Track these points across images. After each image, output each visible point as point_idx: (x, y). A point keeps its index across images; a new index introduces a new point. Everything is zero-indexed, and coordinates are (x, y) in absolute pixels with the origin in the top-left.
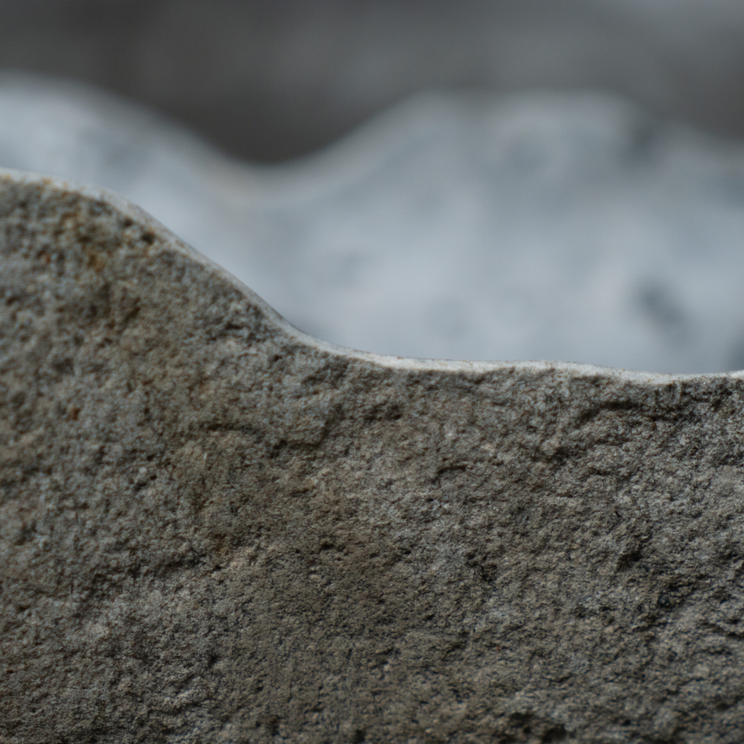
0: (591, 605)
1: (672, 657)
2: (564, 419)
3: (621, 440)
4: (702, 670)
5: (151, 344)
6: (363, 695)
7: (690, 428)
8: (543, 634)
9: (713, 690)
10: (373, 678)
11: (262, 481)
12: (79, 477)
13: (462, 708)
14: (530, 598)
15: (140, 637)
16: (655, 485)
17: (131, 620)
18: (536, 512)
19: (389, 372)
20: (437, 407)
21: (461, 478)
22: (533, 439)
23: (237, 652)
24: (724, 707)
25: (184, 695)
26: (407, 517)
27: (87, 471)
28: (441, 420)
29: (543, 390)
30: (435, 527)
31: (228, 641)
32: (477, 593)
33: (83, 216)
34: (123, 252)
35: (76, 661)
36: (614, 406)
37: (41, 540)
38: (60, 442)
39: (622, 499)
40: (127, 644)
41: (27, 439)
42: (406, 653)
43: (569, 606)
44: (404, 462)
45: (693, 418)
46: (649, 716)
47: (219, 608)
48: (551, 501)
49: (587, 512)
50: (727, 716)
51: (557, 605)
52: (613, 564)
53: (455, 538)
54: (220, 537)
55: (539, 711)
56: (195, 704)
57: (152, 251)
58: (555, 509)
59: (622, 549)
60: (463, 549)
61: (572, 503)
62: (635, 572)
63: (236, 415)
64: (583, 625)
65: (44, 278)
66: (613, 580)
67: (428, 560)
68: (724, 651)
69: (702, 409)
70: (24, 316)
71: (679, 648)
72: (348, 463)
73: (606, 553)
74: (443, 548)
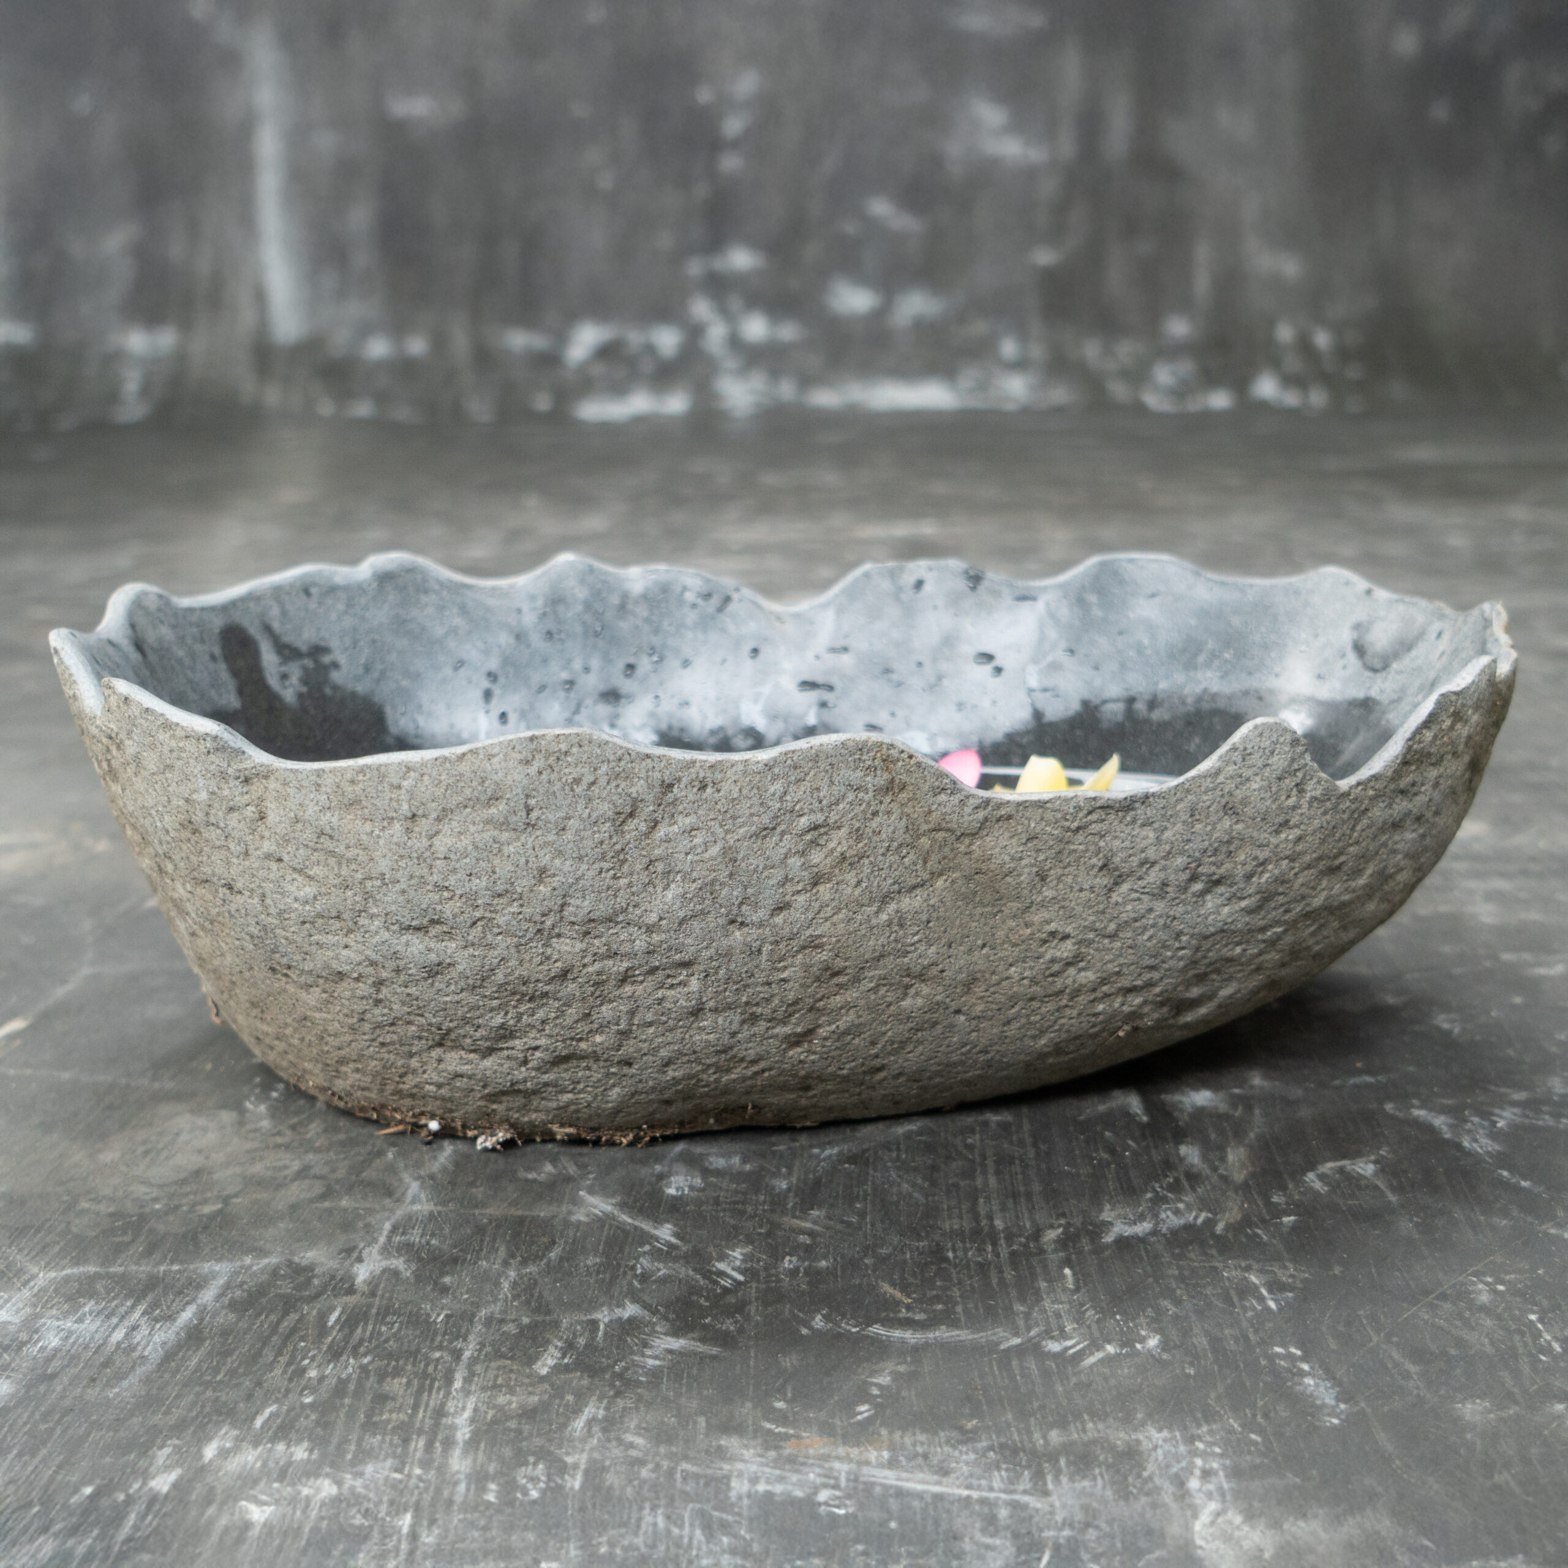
0: (1086, 886)
1: (1117, 904)
2: (1081, 815)
3: (1103, 821)
4: (1129, 907)
5: (909, 800)
6: (987, 929)
7: (1132, 813)
8: (1064, 899)
9: (1133, 915)
10: (991, 922)
11: (952, 850)
12: (880, 858)
13: (1029, 931)
14: (1061, 886)
15: (900, 918)
16: (1116, 837)
17: (897, 912)
18: (1066, 852)
19: (1008, 802)
20: (1027, 814)
21: (1035, 842)
22: (1067, 824)
23: (938, 918)
24: (1136, 920)
25: (916, 938)
26: (1013, 859)
27: (883, 855)
28: (1029, 819)
29: (1073, 804)
30: (1024, 862)
31: (935, 915)
32: (1039, 886)
33: (884, 751)
34: (900, 764)
35: (875, 931)
36: (1101, 808)
37: (864, 885)
38: (873, 844)
39: (1102, 844)
40: (896, 921)
41: (861, 845)
42: (1007, 911)
43: (1077, 888)
44: (1012, 837)
45: (1133, 809)
46: (1105, 928)
47: (932, 902)
48: (1072, 847)
49: (1087, 851)
50: (1137, 924)
51: (1072, 888)
52: (1096, 870)
53: (1032, 866)
54: (933, 873)
55: (1060, 929)
56: (920, 941)
57: (912, 762)
58: (1075, 851)
59: (1100, 864)
60: (1035, 869)
61: (1081, 847)
62: (1104, 872)
63: (944, 825)
64: (1082, 895)
65: (868, 779)
66: (1096, 876)
67: (1019, 875)
68: (1139, 899)
69: (1137, 805)
70: (861, 795)
71: (1120, 900)
72: (988, 839)
73: (1093, 866)
74: (1027, 870)
